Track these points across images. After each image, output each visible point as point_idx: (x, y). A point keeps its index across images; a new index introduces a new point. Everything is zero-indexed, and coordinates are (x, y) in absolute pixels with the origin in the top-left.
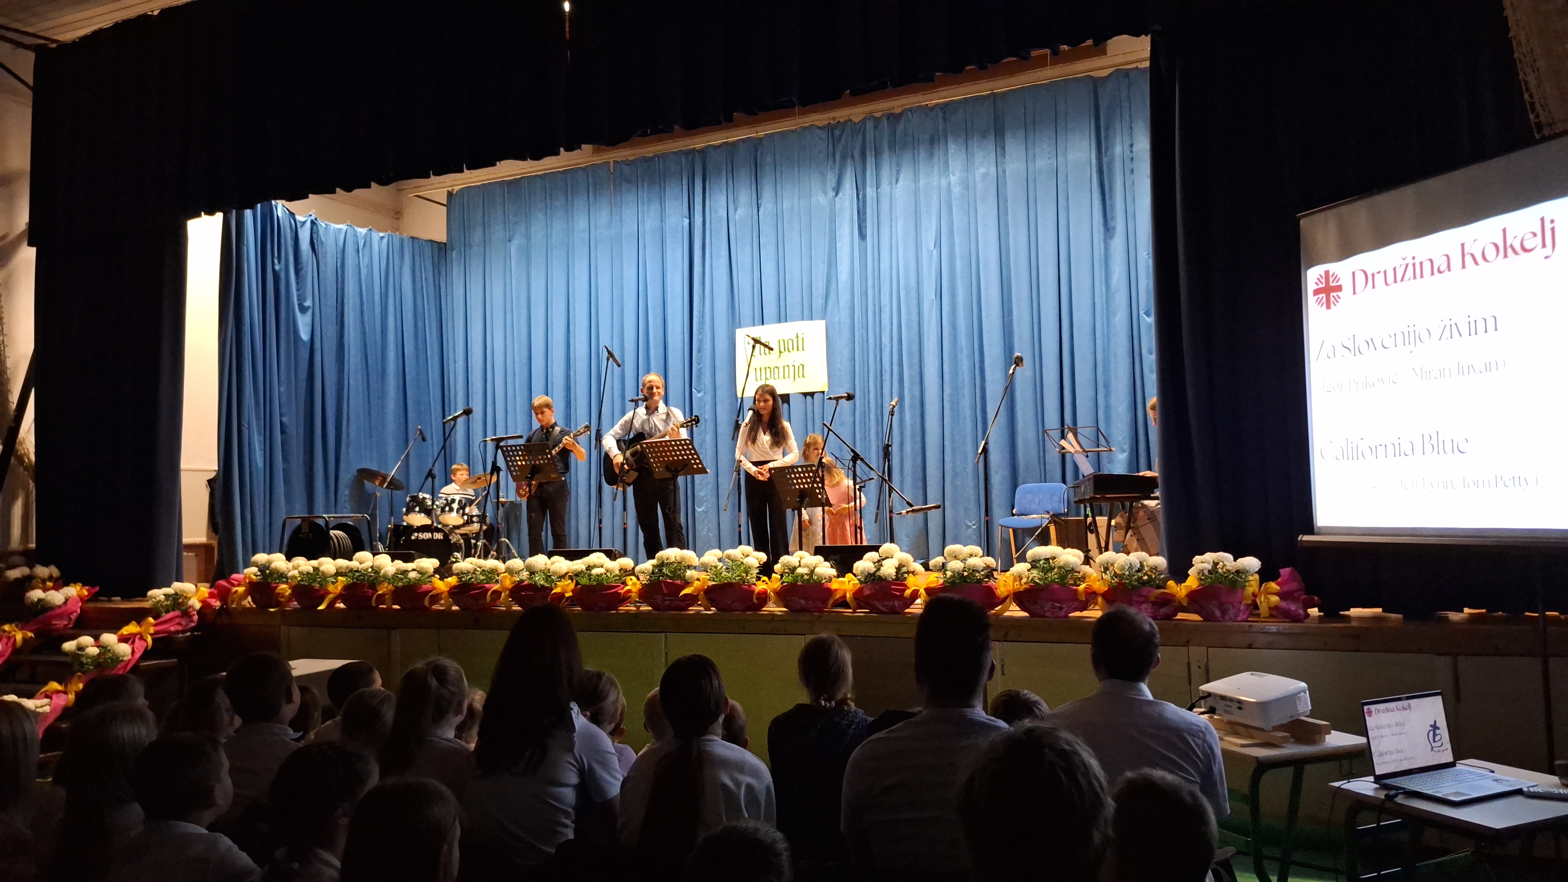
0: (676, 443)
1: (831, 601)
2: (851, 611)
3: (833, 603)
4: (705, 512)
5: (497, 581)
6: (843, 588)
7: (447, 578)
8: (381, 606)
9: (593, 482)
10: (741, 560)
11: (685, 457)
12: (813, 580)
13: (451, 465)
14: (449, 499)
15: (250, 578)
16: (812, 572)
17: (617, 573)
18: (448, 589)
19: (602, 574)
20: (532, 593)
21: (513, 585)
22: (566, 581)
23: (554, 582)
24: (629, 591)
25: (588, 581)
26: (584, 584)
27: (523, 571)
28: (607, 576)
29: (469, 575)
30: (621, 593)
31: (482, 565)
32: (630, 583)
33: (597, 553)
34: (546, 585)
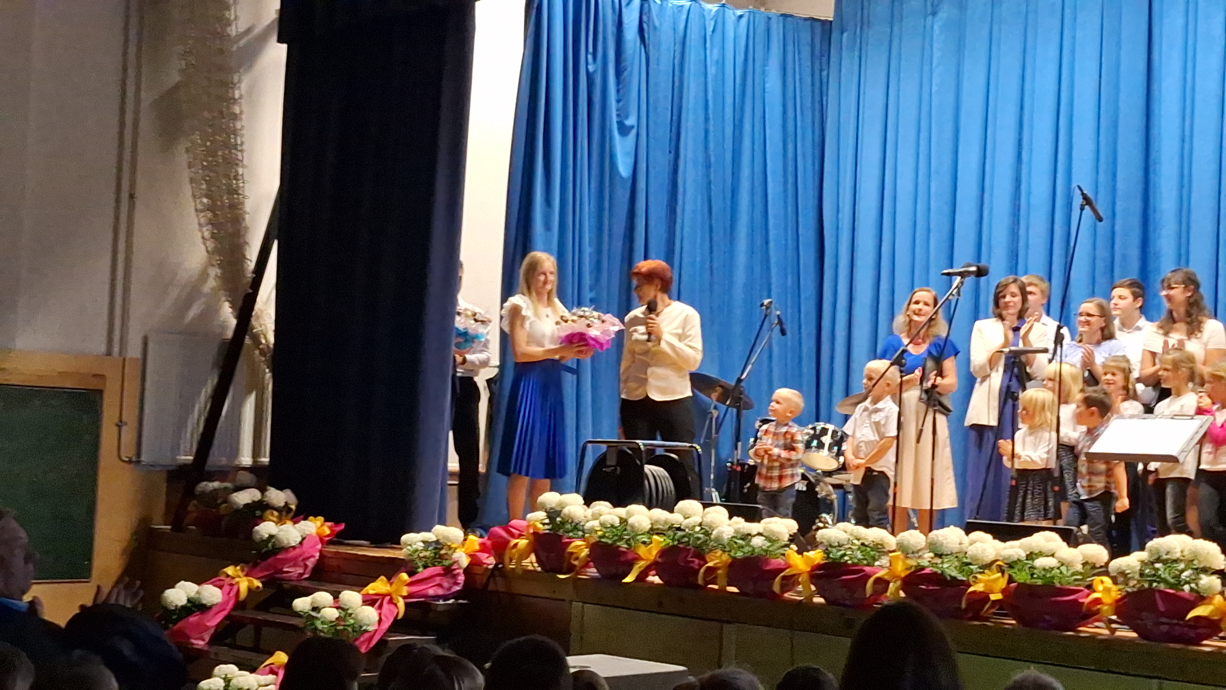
5: (884, 563)
7: (808, 551)
8: (710, 586)
15: (535, 527)
17: (1079, 568)
18: (809, 569)
19: (1052, 569)
20: (938, 588)
21: (908, 572)
22: (994, 574)
23: (972, 573)
24: (1098, 601)
25: (1029, 577)
26: (1022, 581)
27: (925, 551)
28: (1061, 573)
29: (841, 550)
30: (1083, 603)
31: (863, 536)
32: (1100, 587)
33: (1047, 533)
34: (960, 577)
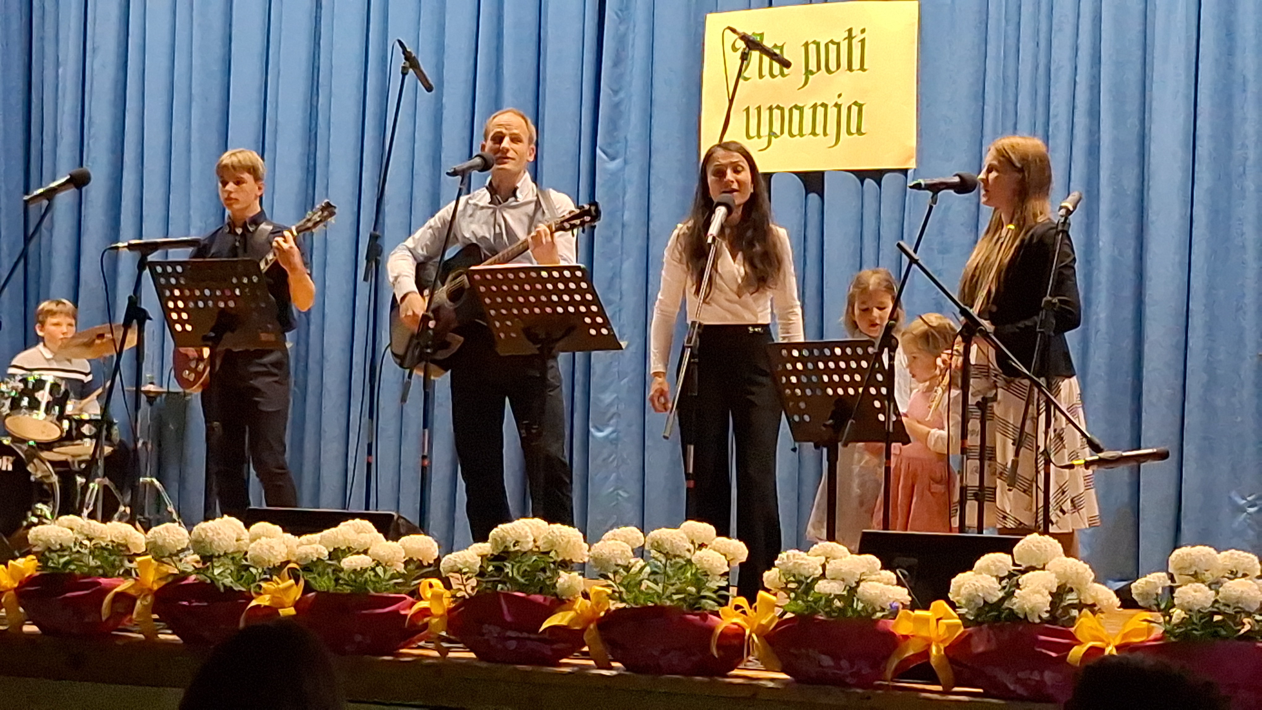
0: (550, 275)
1: (894, 663)
2: (939, 688)
3: (896, 669)
4: (612, 441)
5: (128, 573)
6: (924, 633)
7: (15, 558)
9: (358, 358)
10: (688, 556)
11: (571, 309)
12: (855, 611)
13: (38, 303)
14: (31, 380)
16: (852, 591)
17: (401, 568)
18: (16, 585)
19: (366, 570)
20: (205, 604)
21: (163, 583)
22: (283, 580)
23: (254, 581)
24: (425, 612)
25: (333, 582)
26: (322, 589)
27: (186, 553)
28: (376, 575)
29: (64, 556)
30: (406, 615)
31: (97, 534)
32: (428, 593)
33: (357, 521)
34: (238, 588)
